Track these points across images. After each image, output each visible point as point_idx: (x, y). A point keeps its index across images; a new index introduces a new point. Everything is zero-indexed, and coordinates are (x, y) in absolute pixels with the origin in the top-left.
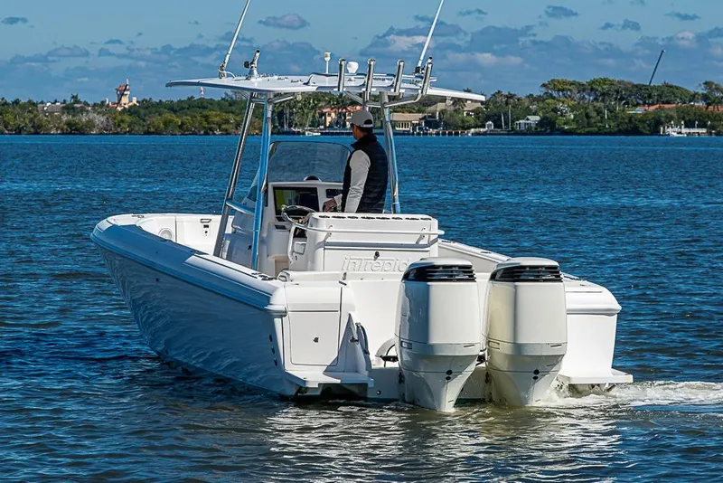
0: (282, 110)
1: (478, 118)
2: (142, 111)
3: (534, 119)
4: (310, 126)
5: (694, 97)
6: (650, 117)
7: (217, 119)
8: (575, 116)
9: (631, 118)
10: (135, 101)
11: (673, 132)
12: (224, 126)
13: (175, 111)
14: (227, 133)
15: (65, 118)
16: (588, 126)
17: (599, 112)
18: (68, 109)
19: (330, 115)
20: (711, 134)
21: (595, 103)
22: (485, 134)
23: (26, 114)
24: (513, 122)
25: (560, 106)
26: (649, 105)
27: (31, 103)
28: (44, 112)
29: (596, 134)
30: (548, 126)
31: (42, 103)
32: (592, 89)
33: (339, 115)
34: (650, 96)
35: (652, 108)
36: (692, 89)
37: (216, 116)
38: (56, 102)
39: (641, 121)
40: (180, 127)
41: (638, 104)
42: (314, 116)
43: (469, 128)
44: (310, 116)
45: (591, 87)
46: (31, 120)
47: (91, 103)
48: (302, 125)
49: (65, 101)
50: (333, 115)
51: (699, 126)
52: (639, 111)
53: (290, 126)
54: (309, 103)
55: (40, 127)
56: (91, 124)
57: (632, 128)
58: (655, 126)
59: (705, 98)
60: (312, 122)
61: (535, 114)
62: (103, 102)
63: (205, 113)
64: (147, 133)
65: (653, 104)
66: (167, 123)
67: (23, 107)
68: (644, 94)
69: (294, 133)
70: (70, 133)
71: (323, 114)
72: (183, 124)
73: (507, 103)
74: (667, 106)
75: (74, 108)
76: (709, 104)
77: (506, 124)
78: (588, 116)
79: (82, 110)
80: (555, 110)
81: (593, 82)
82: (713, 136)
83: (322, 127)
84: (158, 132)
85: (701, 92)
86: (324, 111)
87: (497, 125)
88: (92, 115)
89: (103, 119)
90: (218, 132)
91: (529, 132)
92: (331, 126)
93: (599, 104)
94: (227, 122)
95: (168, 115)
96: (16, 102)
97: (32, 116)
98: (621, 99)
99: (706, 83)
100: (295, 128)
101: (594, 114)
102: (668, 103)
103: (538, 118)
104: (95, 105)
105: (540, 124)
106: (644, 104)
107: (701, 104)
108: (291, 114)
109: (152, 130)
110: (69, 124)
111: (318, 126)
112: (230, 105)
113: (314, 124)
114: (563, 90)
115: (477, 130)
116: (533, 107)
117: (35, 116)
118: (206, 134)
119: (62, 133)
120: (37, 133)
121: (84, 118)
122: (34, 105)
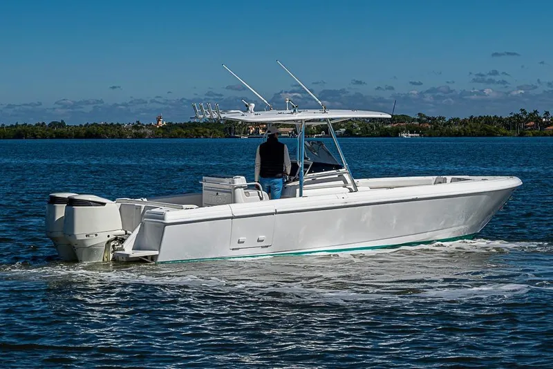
0: (231, 127)
1: (318, 130)
2: (168, 128)
4: (243, 134)
5: (413, 120)
6: (395, 129)
7: (202, 131)
8: (361, 129)
9: (386, 129)
10: (165, 123)
11: (404, 135)
12: (205, 134)
13: (183, 128)
14: (206, 137)
15: (133, 131)
16: (366, 133)
17: (372, 127)
18: (135, 127)
19: (252, 129)
20: (421, 136)
21: (370, 123)
22: (321, 137)
23: (116, 130)
25: (354, 124)
26: (394, 123)
27: (118, 124)
28: (124, 128)
29: (370, 137)
30: (349, 133)
31: (123, 124)
33: (256, 129)
34: (394, 120)
35: (395, 125)
36: (413, 116)
38: (129, 124)
39: (390, 130)
40: (185, 135)
41: (389, 123)
42: (245, 130)
43: (314, 134)
44: (243, 129)
46: (118, 132)
47: (145, 124)
48: (239, 134)
49: (133, 124)
51: (416, 133)
52: (389, 126)
53: (234, 134)
55: (122, 135)
56: (145, 134)
57: (386, 134)
58: (396, 133)
59: (418, 120)
62: (151, 124)
63: (196, 128)
66: (179, 133)
67: (115, 126)
69: (236, 137)
70: (136, 138)
71: (249, 129)
72: (186, 133)
74: (401, 124)
75: (137, 127)
76: (420, 123)
78: (367, 129)
79: (141, 127)
80: (352, 126)
83: (249, 134)
84: (176, 137)
85: (417, 118)
86: (249, 127)
87: (327, 133)
88: (146, 130)
89: (150, 131)
90: (202, 137)
91: (341, 136)
92: (253, 134)
94: (206, 132)
95: (180, 130)
96: (112, 124)
97: (118, 130)
98: (381, 121)
99: (419, 114)
100: (236, 135)
102: (402, 122)
103: (344, 130)
104: (147, 125)
105: (346, 132)
106: (391, 123)
107: (417, 123)
108: (235, 129)
109: (172, 136)
110: (135, 133)
111: (247, 134)
112: (208, 125)
113: (245, 133)
115: (318, 135)
116: (342, 125)
117: (120, 130)
118: (197, 138)
119: (132, 138)
120: (121, 138)
121: (142, 131)
122: (120, 125)
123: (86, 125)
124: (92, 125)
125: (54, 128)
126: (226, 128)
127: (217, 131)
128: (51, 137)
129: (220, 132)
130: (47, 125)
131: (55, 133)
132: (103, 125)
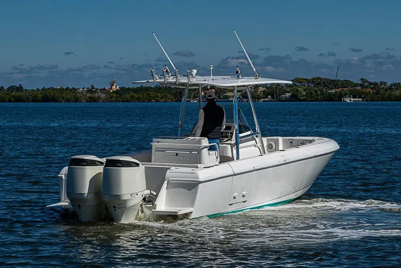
1: (264, 94)
2: (121, 92)
3: (288, 95)
4: (193, 98)
5: (356, 85)
6: (338, 93)
7: (153, 95)
8: (306, 93)
9: (330, 93)
10: (118, 88)
11: (347, 100)
12: (156, 98)
13: (135, 92)
14: (158, 101)
15: (88, 95)
16: (311, 97)
17: (316, 92)
18: (90, 91)
20: (363, 101)
21: (315, 88)
22: (267, 101)
23: (72, 94)
24: (279, 96)
25: (299, 89)
26: (337, 88)
27: (73, 89)
28: (80, 92)
29: (315, 101)
30: (294, 98)
31: (78, 89)
32: (313, 82)
34: (337, 85)
35: (338, 90)
36: (355, 82)
37: (153, 94)
38: (84, 88)
39: (334, 95)
40: (137, 99)
41: (333, 88)
42: (194, 94)
43: (261, 99)
44: (193, 93)
45: (312, 81)
46: (74, 96)
47: (99, 89)
48: (189, 98)
49: (88, 88)
51: (358, 98)
52: (333, 91)
55: (77, 99)
56: (99, 98)
57: (330, 98)
58: (339, 97)
59: (361, 85)
61: (289, 92)
62: (104, 88)
63: (148, 93)
64: (124, 101)
65: (339, 88)
66: (132, 97)
67: (71, 90)
68: (335, 83)
70: (91, 102)
72: (139, 97)
73: (277, 88)
74: (345, 89)
75: (92, 91)
76: (362, 88)
77: (276, 97)
78: (311, 94)
79: (95, 92)
80: (297, 91)
81: (313, 79)
82: (365, 102)
83: (198, 98)
84: (128, 101)
85: (359, 83)
87: (273, 97)
88: (100, 94)
89: (104, 95)
90: (154, 101)
91: (286, 100)
93: (316, 88)
94: (157, 96)
95: (132, 94)
96: (67, 88)
97: (74, 94)
98: (326, 86)
99: (362, 79)
101: (313, 92)
102: (345, 87)
103: (290, 94)
104: (101, 89)
105: (291, 97)
106: (335, 88)
107: (359, 88)
109: (125, 100)
110: (90, 98)
111: (196, 98)
112: (159, 89)
114: (300, 82)
115: (264, 99)
116: (288, 90)
117: (76, 94)
118: (148, 101)
119: (87, 102)
120: (76, 102)
121: (97, 95)
122: (75, 89)
123: (43, 89)
124: (49, 89)
125: (12, 92)
126: (176, 93)
127: (168, 95)
128: (10, 101)
129: (170, 96)
130: (6, 88)
131: (13, 97)
132: (59, 89)
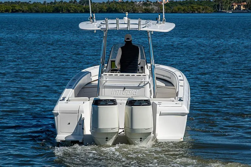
0: (219, 4)
2: (170, 5)
4: (228, 10)
7: (196, 8)
10: (168, 1)
12: (198, 10)
13: (181, 5)
14: (199, 12)
15: (144, 7)
18: (145, 4)
19: (235, 6)
23: (131, 6)
27: (132, 2)
28: (137, 5)
31: (136, 2)
33: (238, 6)
37: (196, 6)
38: (141, 1)
40: (183, 10)
42: (229, 6)
44: (228, 6)
46: (132, 8)
48: (225, 9)
49: (144, 1)
50: (236, 6)
53: (221, 10)
54: (228, 2)
55: (135, 10)
56: (153, 9)
60: (229, 8)
62: (157, 1)
63: (192, 5)
64: (172, 12)
66: (179, 9)
67: (129, 4)
69: (223, 12)
70: (146, 13)
71: (233, 5)
72: (184, 9)
75: (147, 4)
79: (150, 4)
83: (233, 10)
84: (176, 12)
86: (233, 4)
88: (153, 6)
89: (157, 8)
90: (196, 12)
92: (236, 10)
94: (200, 8)
95: (179, 6)
96: (127, 2)
97: (132, 7)
100: (223, 10)
104: (154, 3)
108: (222, 5)
109: (174, 11)
110: (145, 9)
111: (231, 10)
112: (201, 2)
113: (230, 9)
117: (134, 7)
118: (192, 13)
119: (143, 13)
120: (134, 13)
121: (150, 7)
122: (133, 3)
123: (107, 3)
124: (112, 2)
125: (83, 4)
126: (215, 5)
127: (208, 7)
128: (81, 12)
129: (210, 9)
130: (78, 2)
131: (84, 9)
132: (121, 2)
